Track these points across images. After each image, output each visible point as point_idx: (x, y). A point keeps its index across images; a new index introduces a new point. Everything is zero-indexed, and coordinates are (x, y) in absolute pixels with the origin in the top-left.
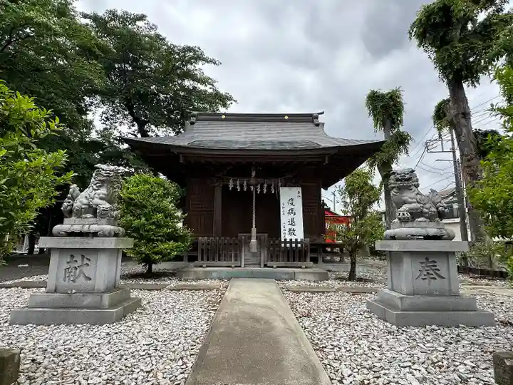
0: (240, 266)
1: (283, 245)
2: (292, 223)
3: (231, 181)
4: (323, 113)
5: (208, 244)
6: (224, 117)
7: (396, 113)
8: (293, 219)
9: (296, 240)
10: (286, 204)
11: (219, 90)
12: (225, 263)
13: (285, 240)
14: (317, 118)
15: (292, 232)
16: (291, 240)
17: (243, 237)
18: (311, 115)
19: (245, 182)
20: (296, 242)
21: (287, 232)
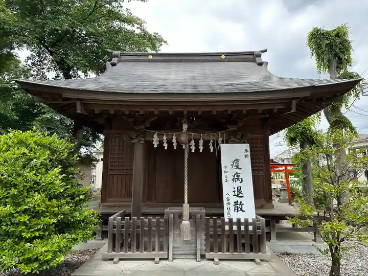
0: (167, 259)
1: (227, 228)
2: (239, 193)
3: (155, 136)
4: (265, 51)
5: (122, 227)
6: (150, 57)
7: (343, 52)
8: (239, 189)
9: (246, 220)
10: (229, 167)
11: (147, 30)
12: (145, 254)
13: (231, 220)
14: (259, 56)
15: (238, 207)
16: (239, 220)
17: (172, 216)
18: (252, 53)
19: (174, 138)
20: (247, 223)
21: (232, 208)
